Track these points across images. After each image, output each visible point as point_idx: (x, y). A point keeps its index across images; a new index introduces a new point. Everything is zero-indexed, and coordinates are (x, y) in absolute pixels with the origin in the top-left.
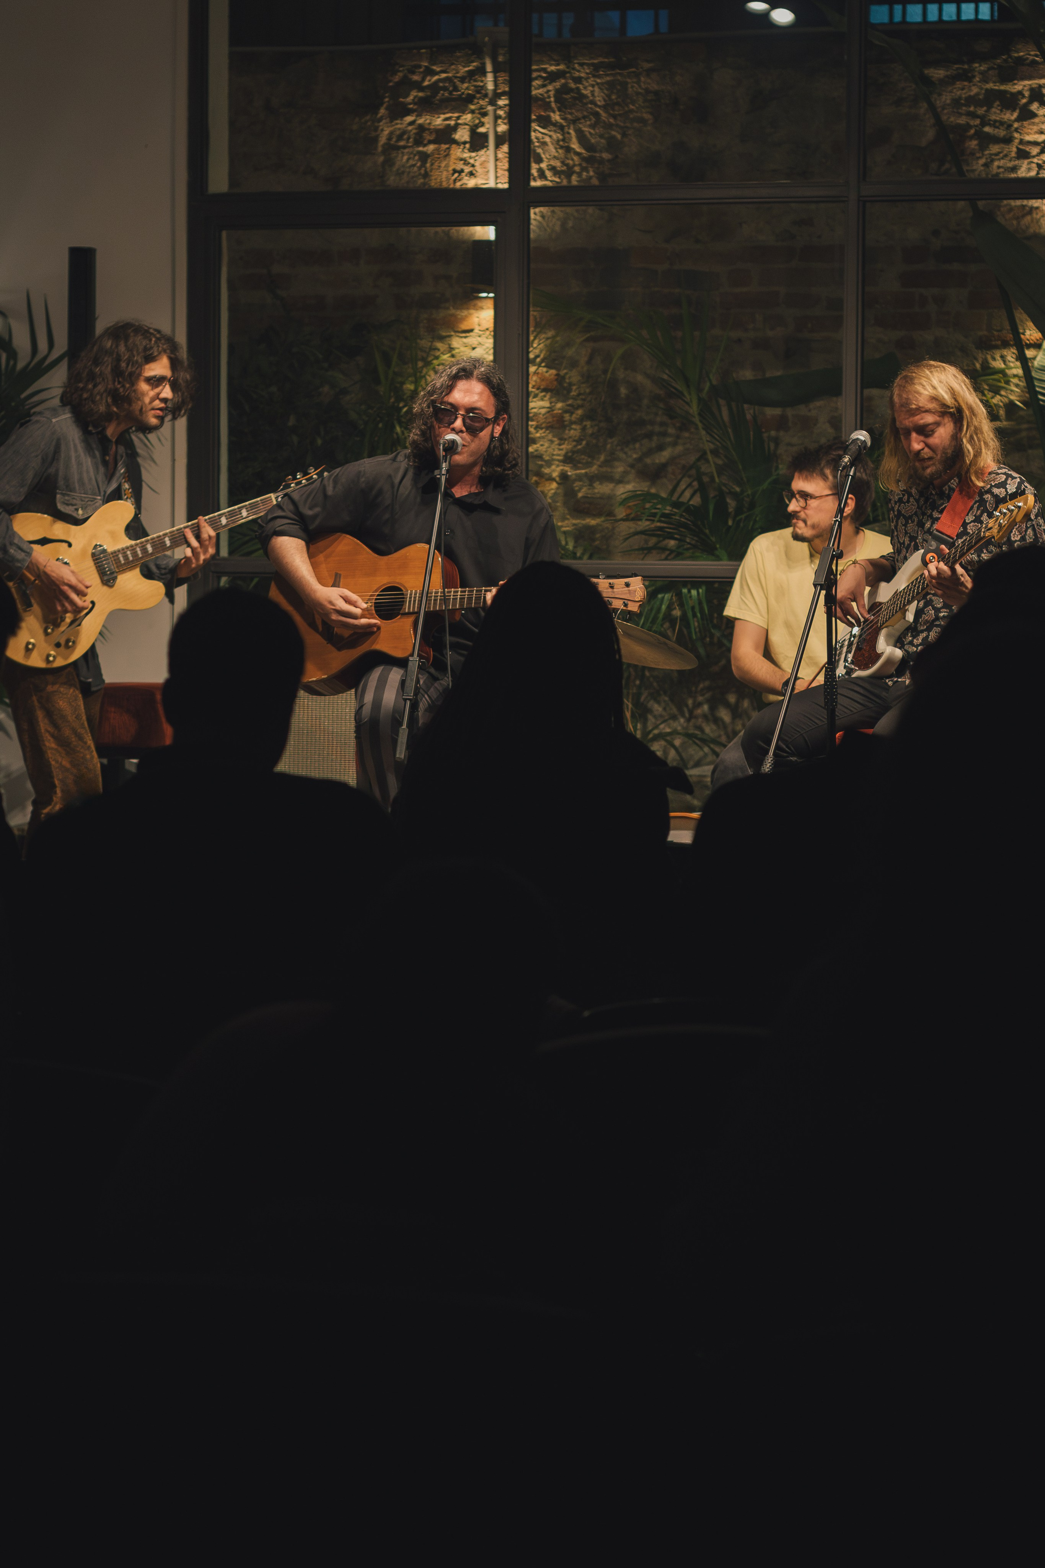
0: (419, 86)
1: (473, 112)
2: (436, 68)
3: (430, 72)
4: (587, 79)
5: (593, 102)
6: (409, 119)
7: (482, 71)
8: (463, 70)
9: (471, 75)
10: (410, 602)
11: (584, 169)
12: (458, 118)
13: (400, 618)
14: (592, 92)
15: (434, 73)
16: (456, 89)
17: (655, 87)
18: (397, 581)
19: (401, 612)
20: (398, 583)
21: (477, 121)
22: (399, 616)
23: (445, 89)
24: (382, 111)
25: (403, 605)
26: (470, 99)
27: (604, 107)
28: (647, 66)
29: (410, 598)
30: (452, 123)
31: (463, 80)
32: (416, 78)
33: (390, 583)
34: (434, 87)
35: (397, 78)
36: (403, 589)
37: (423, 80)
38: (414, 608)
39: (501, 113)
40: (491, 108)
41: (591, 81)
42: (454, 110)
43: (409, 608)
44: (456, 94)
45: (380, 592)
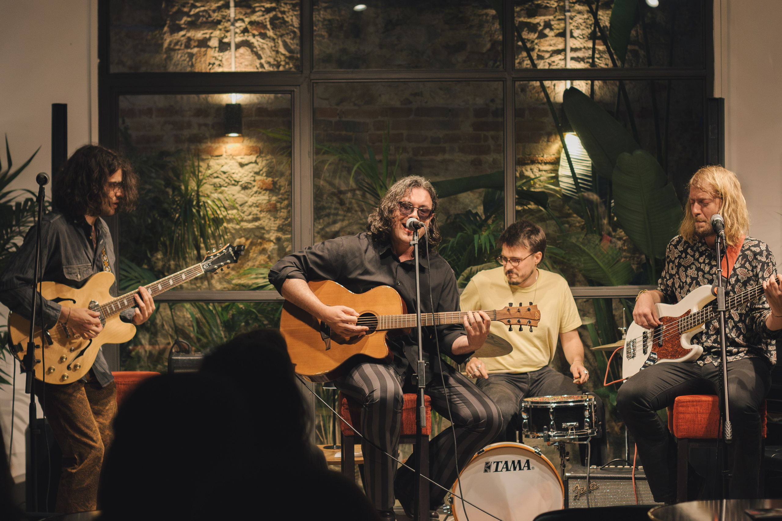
0: (187, 14)
1: (220, 30)
2: (198, 4)
3: (194, 6)
4: (289, 12)
5: (292, 25)
6: (182, 33)
7: (227, 6)
8: (214, 6)
9: (220, 8)
10: (382, 323)
11: (287, 63)
12: (211, 33)
14: (292, 20)
15: (196, 7)
16: (210, 16)
17: (329, 17)
18: (371, 310)
19: (377, 329)
21: (223, 35)
23: (203, 16)
24: (166, 29)
25: (377, 325)
26: (219, 22)
27: (300, 28)
28: (324, 5)
29: (382, 320)
30: (208, 36)
31: (214, 11)
32: (186, 10)
33: (365, 311)
34: (197, 15)
35: (175, 9)
36: (375, 315)
37: (190, 11)
38: (385, 327)
39: (238, 31)
40: (232, 28)
41: (291, 13)
42: (209, 28)
43: (382, 327)
44: (210, 19)
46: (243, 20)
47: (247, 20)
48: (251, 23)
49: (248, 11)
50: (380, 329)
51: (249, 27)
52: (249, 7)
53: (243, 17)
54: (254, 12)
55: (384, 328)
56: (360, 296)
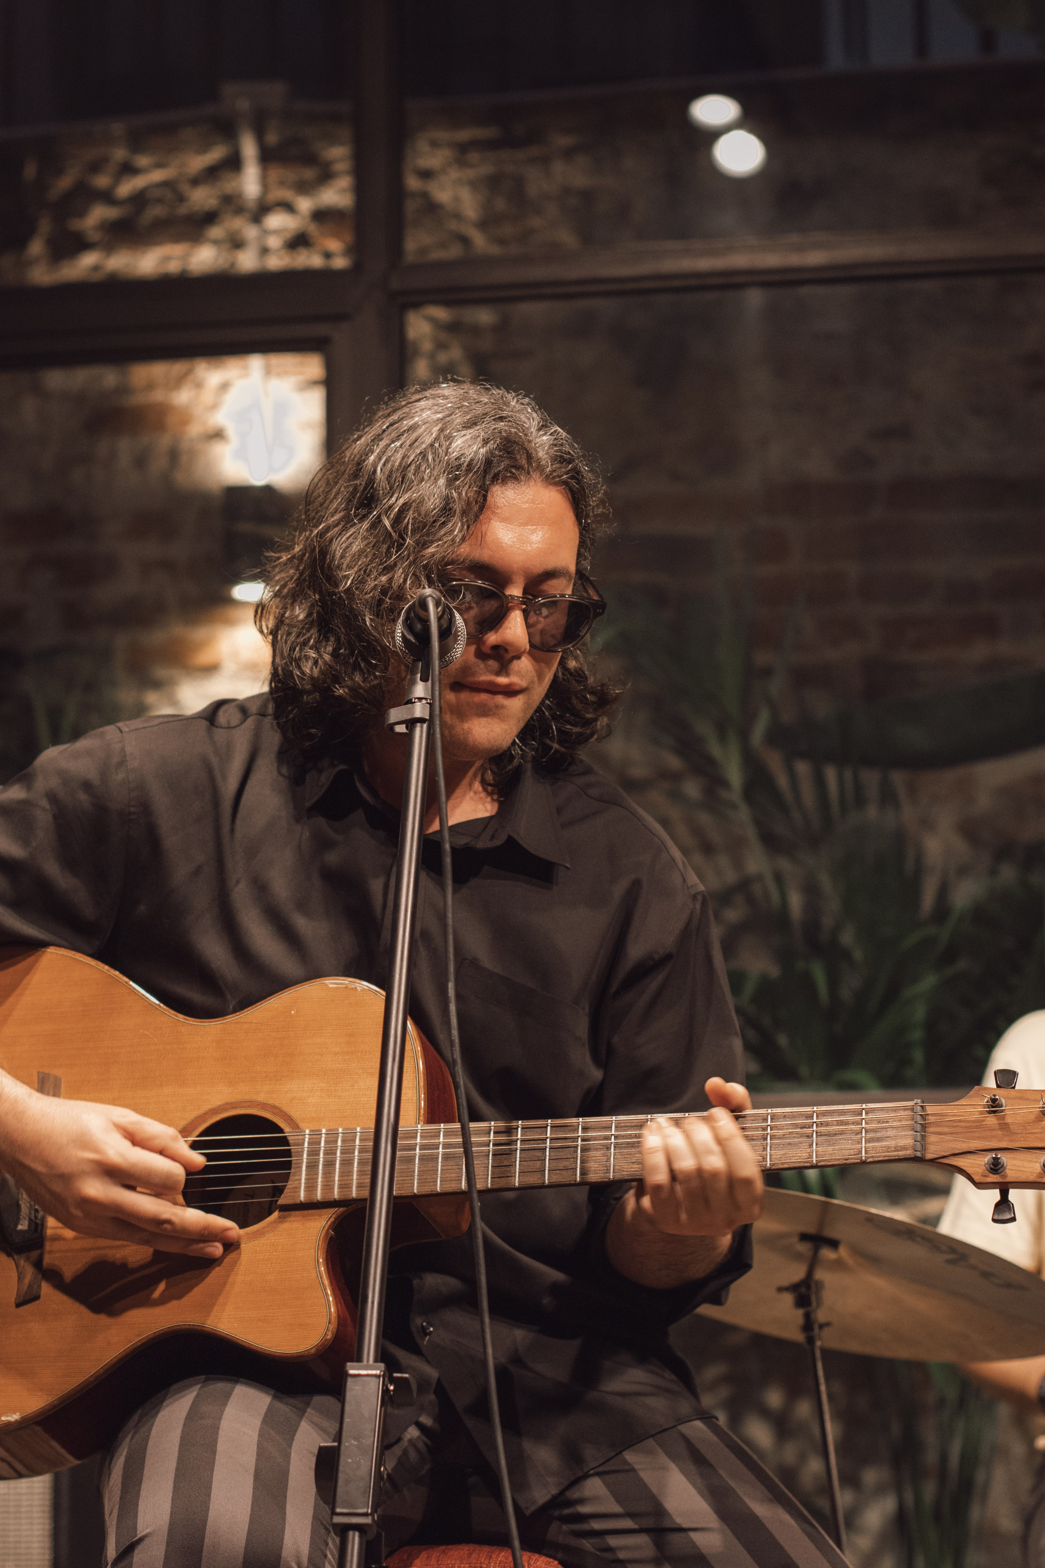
0: (107, 197)
1: (216, 242)
2: (143, 161)
3: (128, 170)
4: (445, 171)
5: (458, 216)
6: (89, 259)
7: (234, 163)
8: (198, 162)
9: (212, 173)
10: (312, 1166)
11: (441, 346)
12: (187, 255)
13: (281, 1219)
14: (457, 199)
15: (137, 171)
16: (181, 199)
17: (581, 182)
18: (261, 1098)
19: (282, 1201)
20: (264, 1106)
22: (276, 1214)
23: (160, 201)
24: (36, 247)
25: (286, 1177)
26: (210, 218)
27: (483, 224)
28: (564, 141)
29: (314, 1153)
31: (196, 181)
32: (102, 181)
33: (233, 1105)
34: (139, 199)
35: (65, 182)
36: (282, 1124)
37: (117, 182)
38: (328, 1186)
39: (274, 242)
40: (251, 232)
41: (454, 174)
42: (177, 239)
43: (311, 1186)
44: (183, 210)
45: (199, 1136)
46: (288, 207)
47: (305, 205)
48: (320, 216)
49: (309, 174)
50: (302, 1196)
51: (313, 229)
52: (310, 159)
53: (286, 194)
54: (326, 176)
55: (319, 1195)
56: (212, 1028)
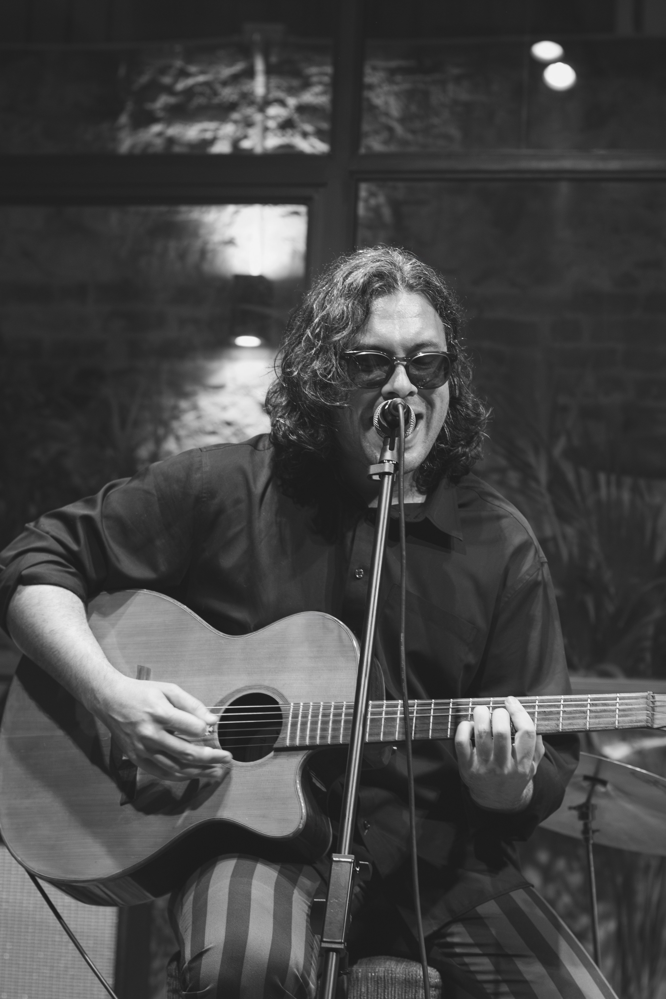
0: (169, 90)
1: (236, 122)
2: (193, 69)
3: (184, 74)
4: (380, 86)
5: (387, 114)
6: (156, 128)
7: (250, 73)
8: (227, 72)
9: (235, 79)
10: (294, 725)
12: (217, 129)
13: (275, 757)
14: (386, 103)
15: (187, 75)
16: (216, 93)
17: (464, 96)
18: (266, 683)
19: (276, 745)
20: (267, 688)
21: (239, 134)
22: (272, 754)
23: (202, 94)
24: (124, 119)
25: (278, 732)
26: (233, 107)
27: (402, 120)
28: (456, 71)
29: (295, 716)
30: (208, 135)
31: (225, 83)
32: (167, 80)
33: (250, 688)
34: (189, 92)
35: (144, 79)
36: (278, 699)
37: (176, 81)
38: (303, 737)
39: (272, 124)
40: (258, 117)
41: (386, 88)
42: (211, 119)
43: (293, 738)
44: (216, 101)
45: (230, 705)
46: (282, 103)
47: (292, 102)
48: (301, 109)
49: (295, 83)
50: (288, 743)
51: (296, 117)
52: (297, 73)
53: (280, 95)
54: (306, 85)
55: (297, 742)
